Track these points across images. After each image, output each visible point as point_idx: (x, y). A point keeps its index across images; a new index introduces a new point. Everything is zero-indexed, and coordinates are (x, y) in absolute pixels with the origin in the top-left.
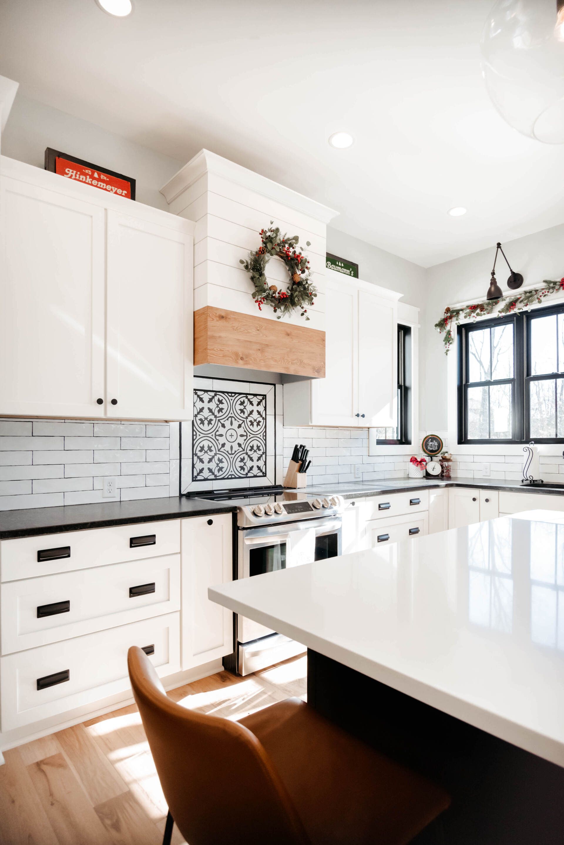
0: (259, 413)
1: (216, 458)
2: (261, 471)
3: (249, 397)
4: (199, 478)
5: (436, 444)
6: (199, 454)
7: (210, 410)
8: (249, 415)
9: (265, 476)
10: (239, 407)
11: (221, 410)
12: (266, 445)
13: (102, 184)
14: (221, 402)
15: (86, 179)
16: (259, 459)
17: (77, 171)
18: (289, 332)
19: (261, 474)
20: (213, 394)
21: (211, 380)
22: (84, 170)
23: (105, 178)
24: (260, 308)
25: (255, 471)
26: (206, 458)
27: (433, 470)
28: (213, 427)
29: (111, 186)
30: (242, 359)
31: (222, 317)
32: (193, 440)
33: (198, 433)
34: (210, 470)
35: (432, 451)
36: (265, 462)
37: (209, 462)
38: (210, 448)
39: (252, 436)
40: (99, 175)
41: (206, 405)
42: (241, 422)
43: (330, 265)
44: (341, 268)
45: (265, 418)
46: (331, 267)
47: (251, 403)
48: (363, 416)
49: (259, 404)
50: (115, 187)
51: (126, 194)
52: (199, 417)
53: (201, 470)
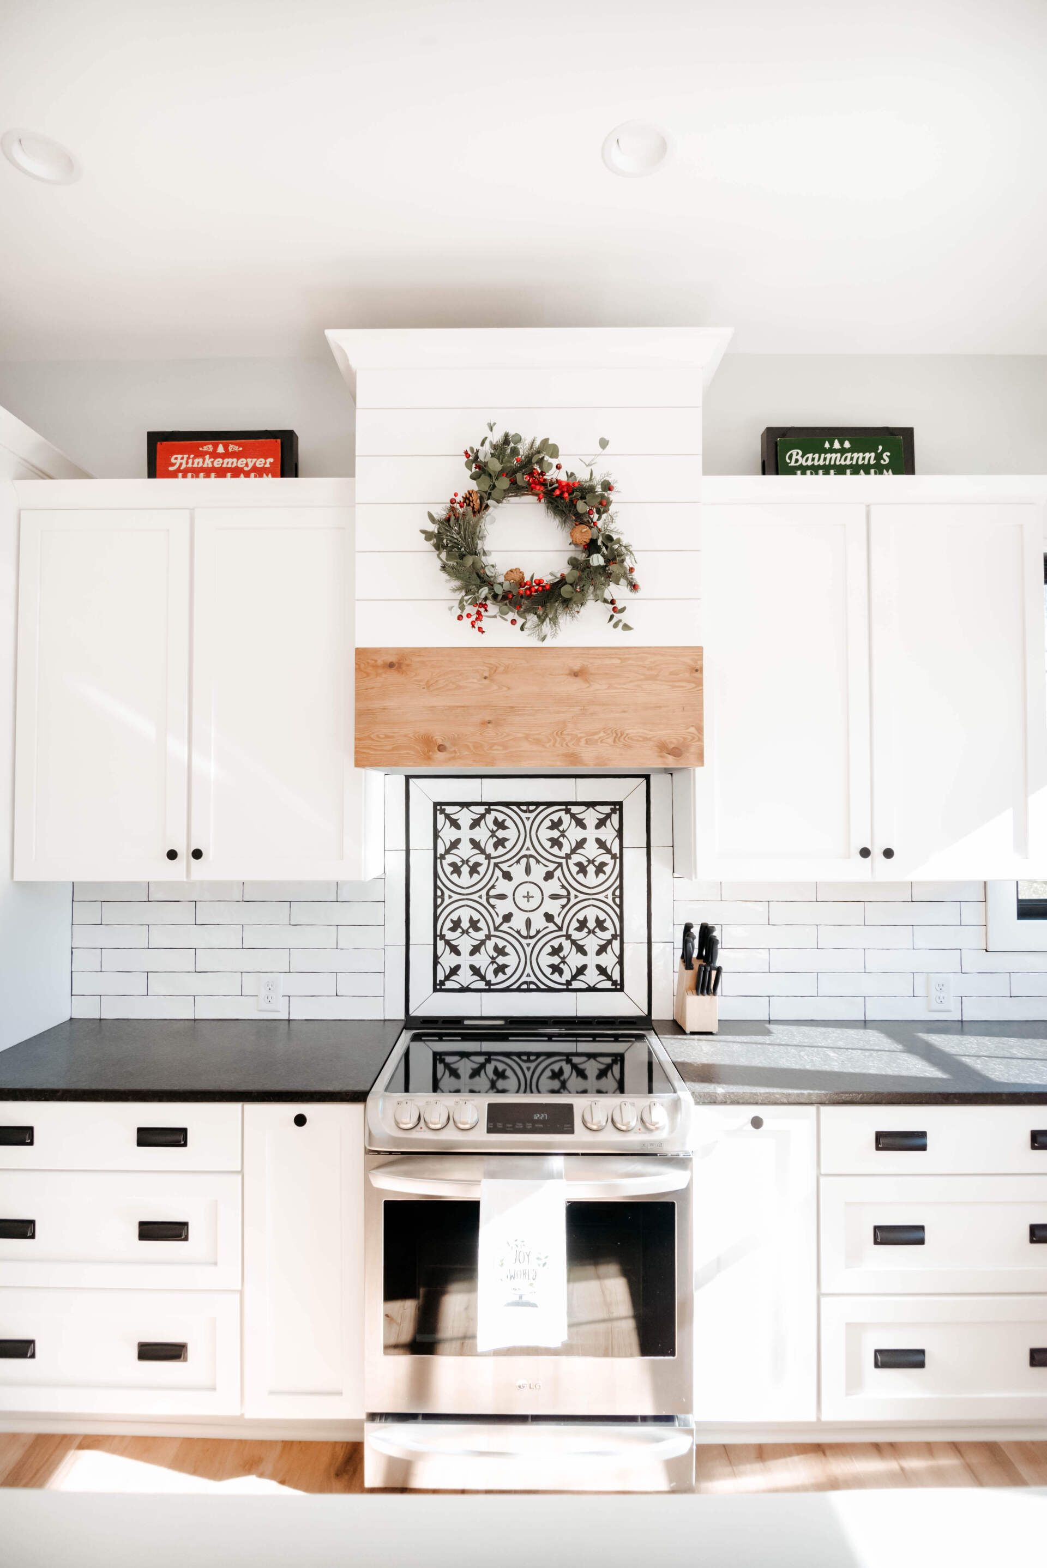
0: (602, 844)
1: (490, 945)
2: (610, 978)
3: (574, 809)
4: (449, 985)
6: (449, 935)
7: (476, 844)
8: (574, 851)
10: (547, 834)
11: (500, 843)
12: (621, 918)
13: (230, 460)
14: (501, 825)
15: (203, 461)
16: (602, 949)
17: (190, 452)
18: (578, 667)
19: (608, 985)
20: (481, 810)
21: (479, 780)
22: (200, 449)
23: (236, 448)
24: (480, 630)
25: (592, 977)
26: (465, 944)
28: (481, 879)
29: (246, 458)
31: (391, 665)
32: (436, 907)
33: (447, 893)
34: (475, 971)
36: (620, 957)
37: (472, 953)
38: (474, 924)
39: (582, 897)
40: (226, 447)
41: (466, 834)
42: (554, 866)
43: (799, 457)
44: (839, 455)
45: (618, 855)
46: (802, 461)
47: (581, 824)
48: (888, 853)
49: (601, 823)
50: (252, 458)
51: (270, 463)
52: (449, 859)
53: (454, 971)
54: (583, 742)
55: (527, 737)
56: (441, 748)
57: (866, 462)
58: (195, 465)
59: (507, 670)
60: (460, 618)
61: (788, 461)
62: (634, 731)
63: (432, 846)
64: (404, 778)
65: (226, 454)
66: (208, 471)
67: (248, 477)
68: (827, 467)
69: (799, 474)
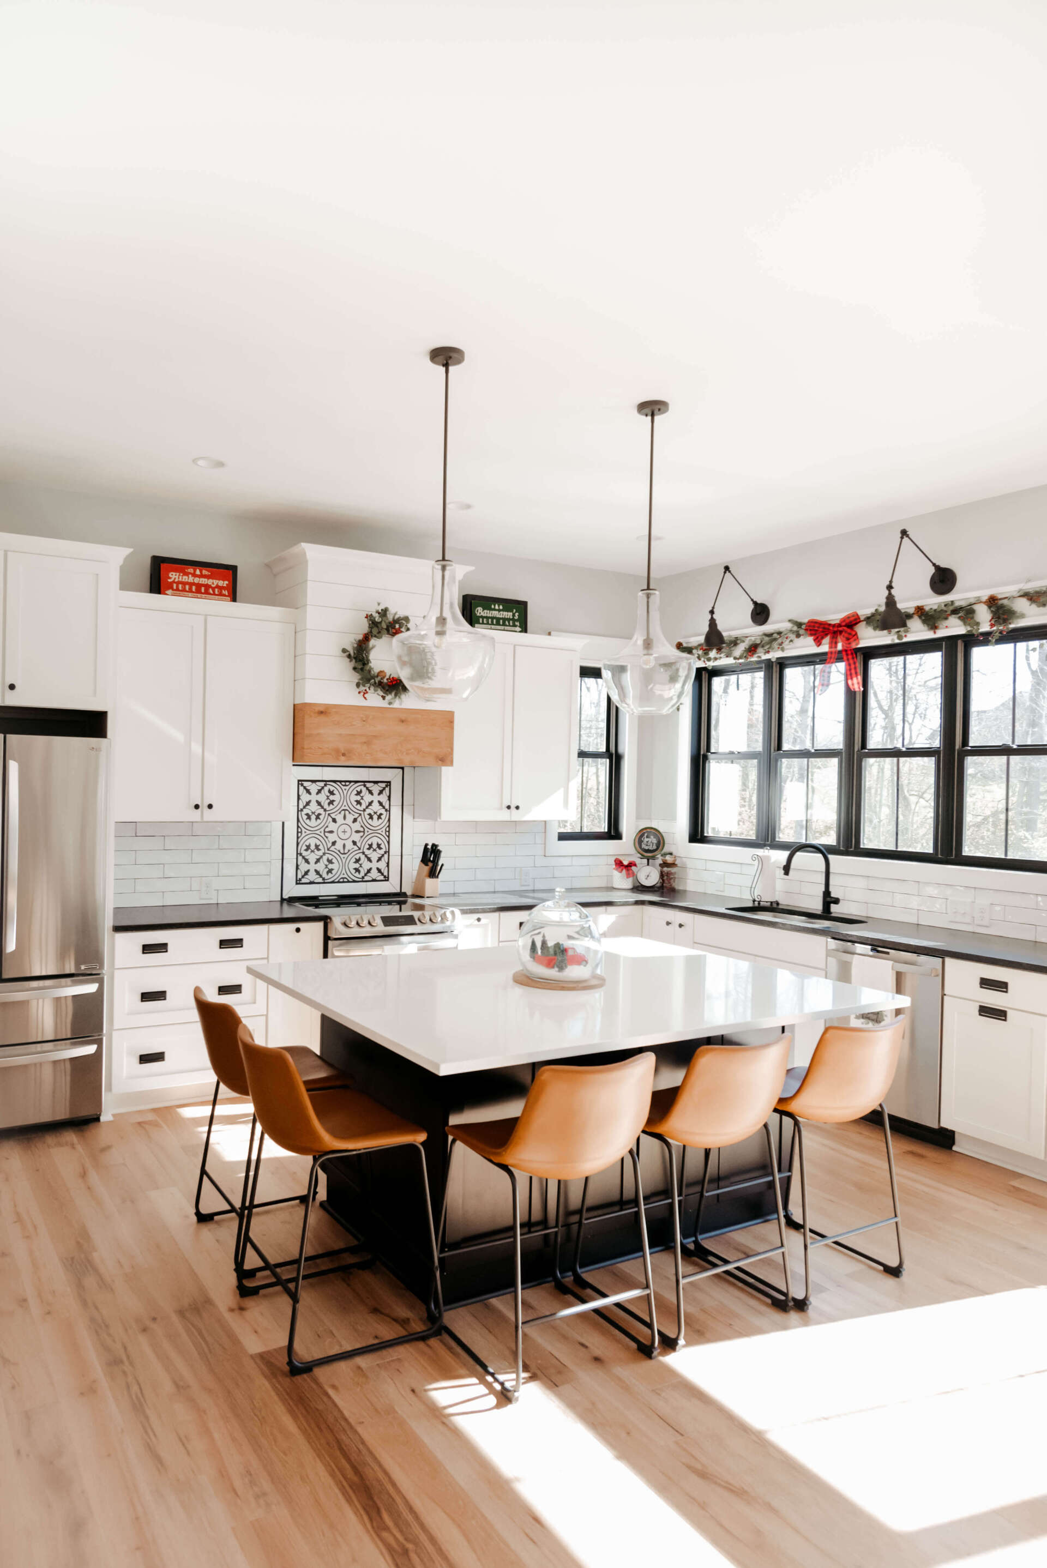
0: (381, 804)
1: (325, 858)
2: (382, 874)
3: (368, 785)
4: (304, 881)
5: (655, 841)
6: (304, 853)
7: (319, 803)
8: (367, 807)
9: (388, 880)
10: (354, 797)
11: (331, 802)
12: (389, 842)
13: (204, 579)
14: (331, 793)
15: (188, 578)
16: (380, 859)
17: (181, 572)
18: (403, 718)
19: (382, 878)
20: (322, 784)
21: (321, 768)
22: (186, 570)
23: (206, 574)
24: (365, 698)
25: (374, 874)
26: (312, 857)
27: (646, 879)
28: (321, 823)
29: (213, 579)
30: (344, 755)
31: (321, 712)
32: (298, 838)
33: (304, 830)
34: (317, 872)
35: (648, 851)
36: (388, 864)
37: (316, 863)
38: (317, 847)
39: (370, 832)
40: (201, 571)
41: (314, 797)
42: (357, 815)
43: (481, 612)
44: (498, 612)
45: (388, 810)
46: (482, 614)
47: (371, 793)
48: (517, 808)
49: (381, 792)
50: (215, 580)
51: (227, 584)
52: (305, 811)
53: (307, 873)
54: (405, 753)
57: (509, 617)
58: (183, 580)
61: (477, 614)
63: (296, 804)
65: (201, 576)
66: (191, 584)
67: (214, 591)
68: (492, 618)
69: (481, 622)
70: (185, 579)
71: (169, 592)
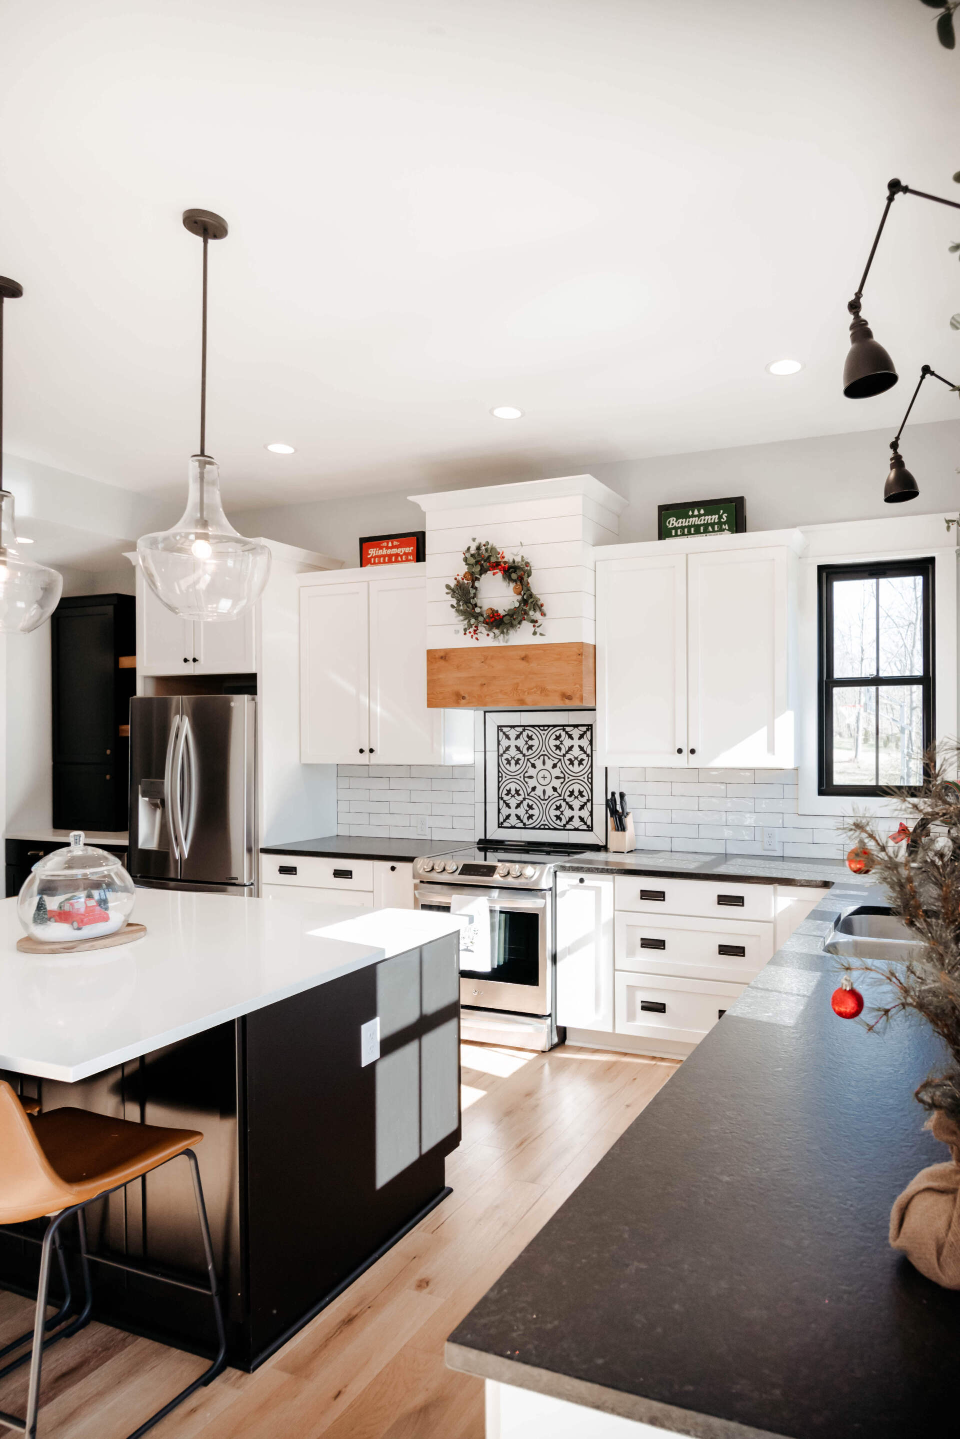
0: (582, 748)
1: (525, 803)
2: (585, 824)
3: (568, 729)
4: (505, 824)
6: (506, 798)
7: (518, 748)
8: (567, 752)
9: (592, 831)
10: (553, 743)
11: (530, 747)
12: (593, 790)
13: (394, 550)
14: (530, 738)
15: (383, 552)
16: (582, 808)
17: (376, 547)
19: (586, 828)
20: (521, 729)
21: (521, 713)
22: (381, 545)
23: (397, 543)
24: (478, 639)
26: (513, 802)
28: (521, 768)
29: (401, 548)
32: (499, 782)
33: (504, 775)
34: (518, 817)
36: (592, 813)
37: (517, 808)
38: (518, 792)
39: (571, 778)
40: (392, 543)
41: (513, 743)
42: (557, 760)
43: (674, 522)
44: (697, 518)
45: (590, 755)
46: (676, 524)
47: (571, 737)
48: (693, 751)
49: (581, 737)
50: (404, 547)
51: (412, 550)
52: (505, 756)
53: (508, 817)
54: (526, 693)
55: (501, 691)
56: (464, 698)
57: (713, 521)
58: (379, 554)
59: (492, 658)
60: (465, 634)
61: (668, 525)
62: (549, 687)
63: (497, 750)
64: (483, 712)
65: (393, 547)
66: (384, 556)
67: (402, 558)
68: (689, 527)
69: (673, 534)
70: (380, 552)
71: (369, 565)
